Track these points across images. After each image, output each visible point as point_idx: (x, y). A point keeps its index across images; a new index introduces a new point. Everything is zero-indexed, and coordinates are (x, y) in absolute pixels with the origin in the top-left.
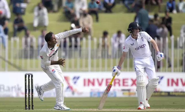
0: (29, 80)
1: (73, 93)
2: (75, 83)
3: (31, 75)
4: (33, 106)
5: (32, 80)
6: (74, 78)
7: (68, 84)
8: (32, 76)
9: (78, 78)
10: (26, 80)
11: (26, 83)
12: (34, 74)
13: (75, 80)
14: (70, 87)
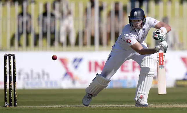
0: (10, 63)
1: (74, 82)
2: (76, 67)
3: (12, 57)
4: (15, 101)
5: (14, 63)
6: (75, 60)
7: (67, 68)
8: (14, 58)
9: (81, 60)
10: (5, 63)
11: (5, 68)
12: (17, 55)
13: (76, 63)
14: (68, 74)
